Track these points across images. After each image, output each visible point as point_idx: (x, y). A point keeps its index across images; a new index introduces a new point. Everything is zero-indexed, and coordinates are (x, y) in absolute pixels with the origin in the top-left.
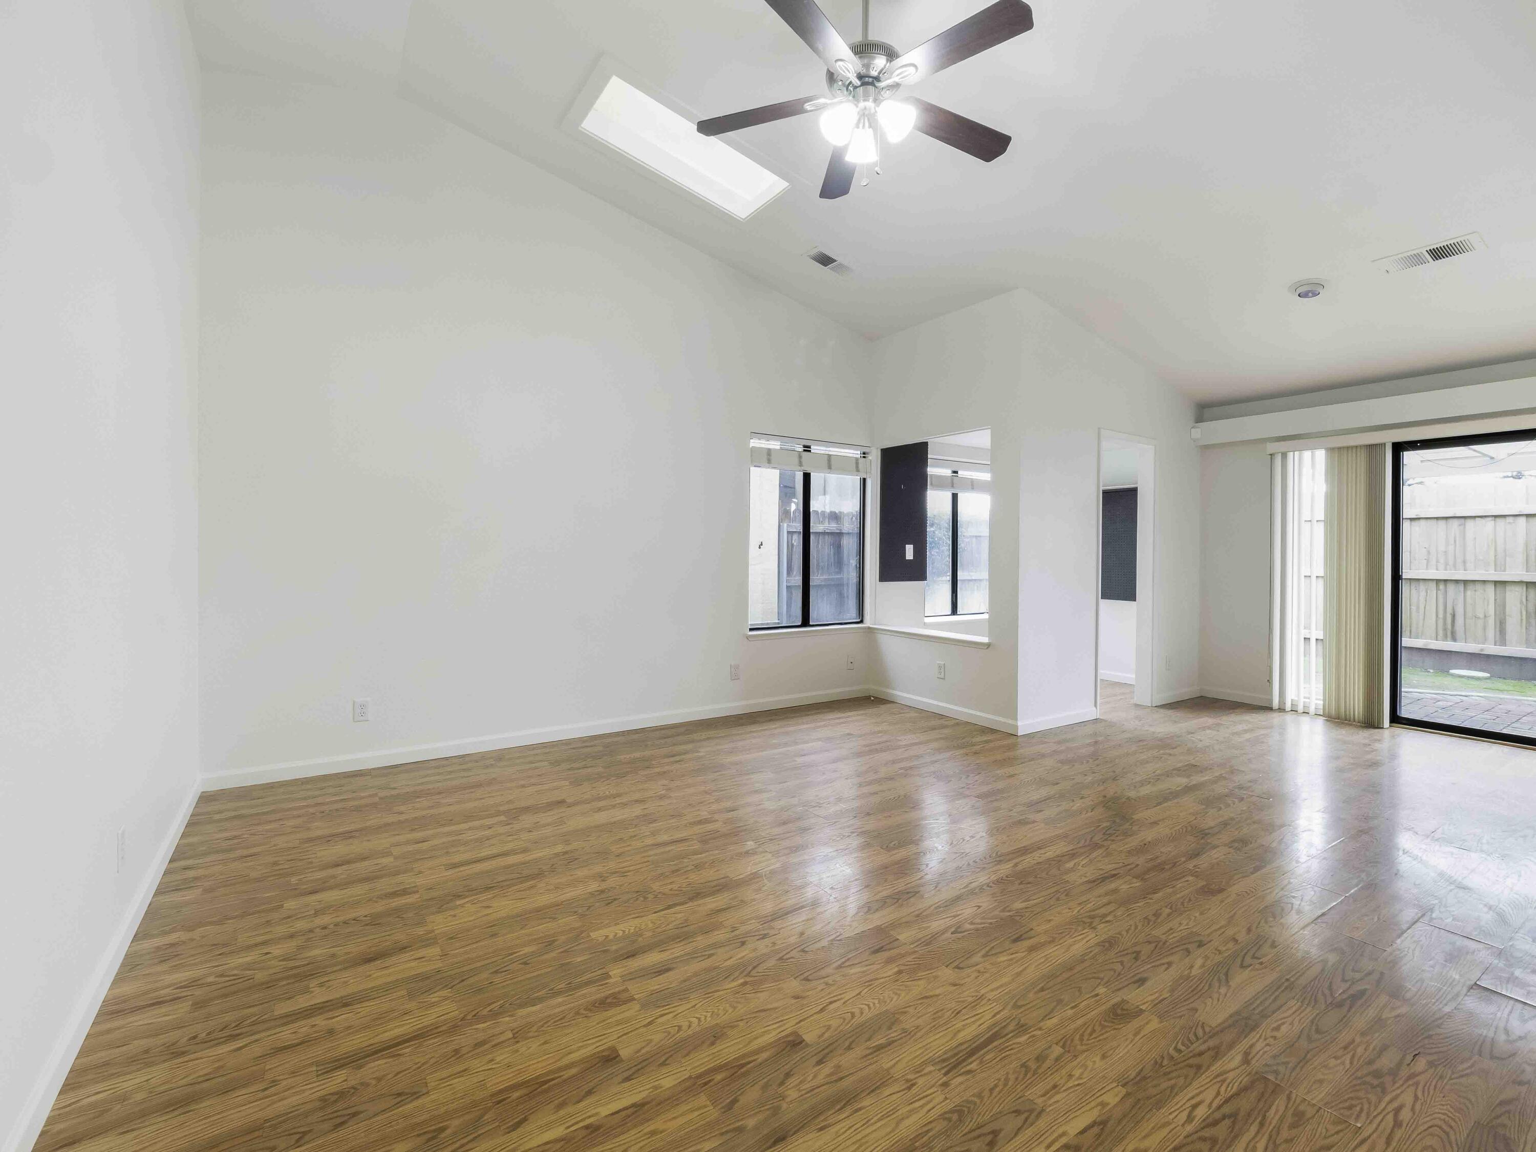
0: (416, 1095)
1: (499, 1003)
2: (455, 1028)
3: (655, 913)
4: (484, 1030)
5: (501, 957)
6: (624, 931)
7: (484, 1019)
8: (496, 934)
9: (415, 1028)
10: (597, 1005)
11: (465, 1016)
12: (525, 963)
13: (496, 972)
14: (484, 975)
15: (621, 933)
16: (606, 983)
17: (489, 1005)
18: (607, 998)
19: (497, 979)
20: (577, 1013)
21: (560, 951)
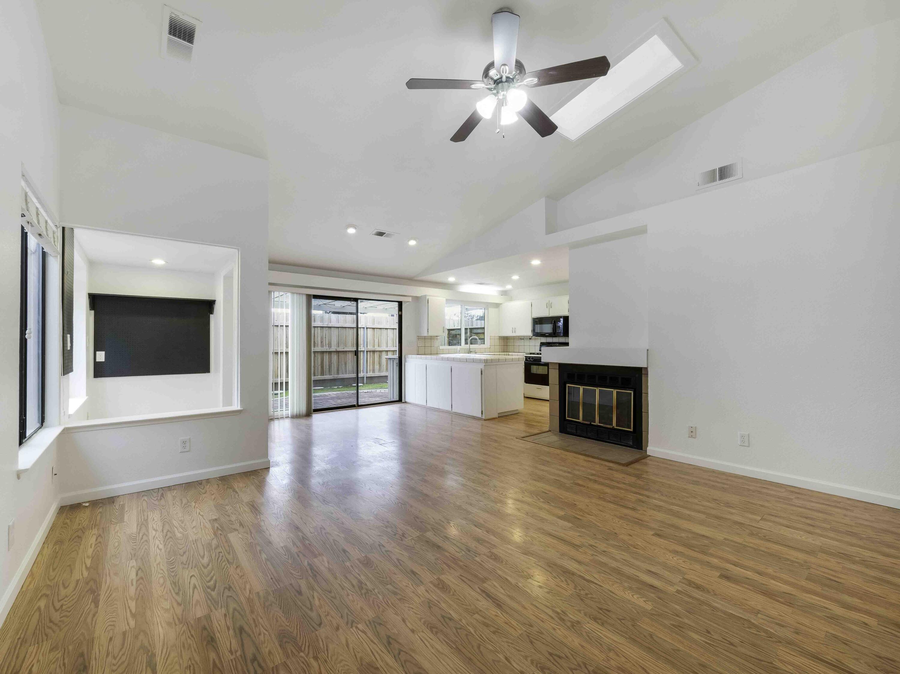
0: (835, 636)
1: (750, 630)
2: (790, 643)
3: (601, 586)
4: (772, 628)
5: (717, 648)
6: (633, 595)
7: (766, 631)
8: (700, 665)
9: (818, 665)
10: (702, 589)
11: (776, 642)
12: (709, 632)
13: (732, 644)
14: (743, 650)
15: (635, 596)
16: (684, 590)
17: (756, 634)
18: (694, 587)
19: (736, 641)
20: (715, 595)
21: (680, 619)
